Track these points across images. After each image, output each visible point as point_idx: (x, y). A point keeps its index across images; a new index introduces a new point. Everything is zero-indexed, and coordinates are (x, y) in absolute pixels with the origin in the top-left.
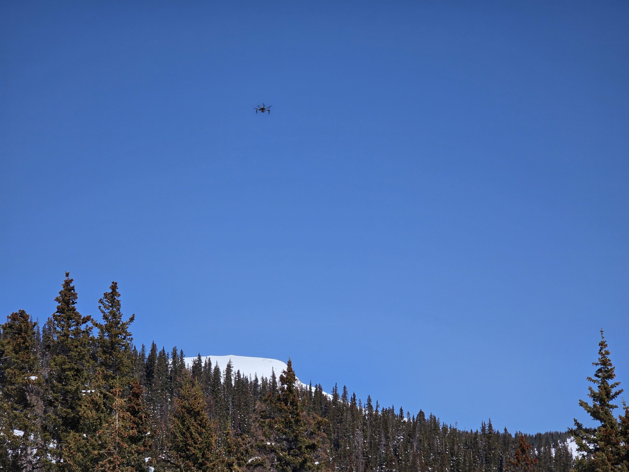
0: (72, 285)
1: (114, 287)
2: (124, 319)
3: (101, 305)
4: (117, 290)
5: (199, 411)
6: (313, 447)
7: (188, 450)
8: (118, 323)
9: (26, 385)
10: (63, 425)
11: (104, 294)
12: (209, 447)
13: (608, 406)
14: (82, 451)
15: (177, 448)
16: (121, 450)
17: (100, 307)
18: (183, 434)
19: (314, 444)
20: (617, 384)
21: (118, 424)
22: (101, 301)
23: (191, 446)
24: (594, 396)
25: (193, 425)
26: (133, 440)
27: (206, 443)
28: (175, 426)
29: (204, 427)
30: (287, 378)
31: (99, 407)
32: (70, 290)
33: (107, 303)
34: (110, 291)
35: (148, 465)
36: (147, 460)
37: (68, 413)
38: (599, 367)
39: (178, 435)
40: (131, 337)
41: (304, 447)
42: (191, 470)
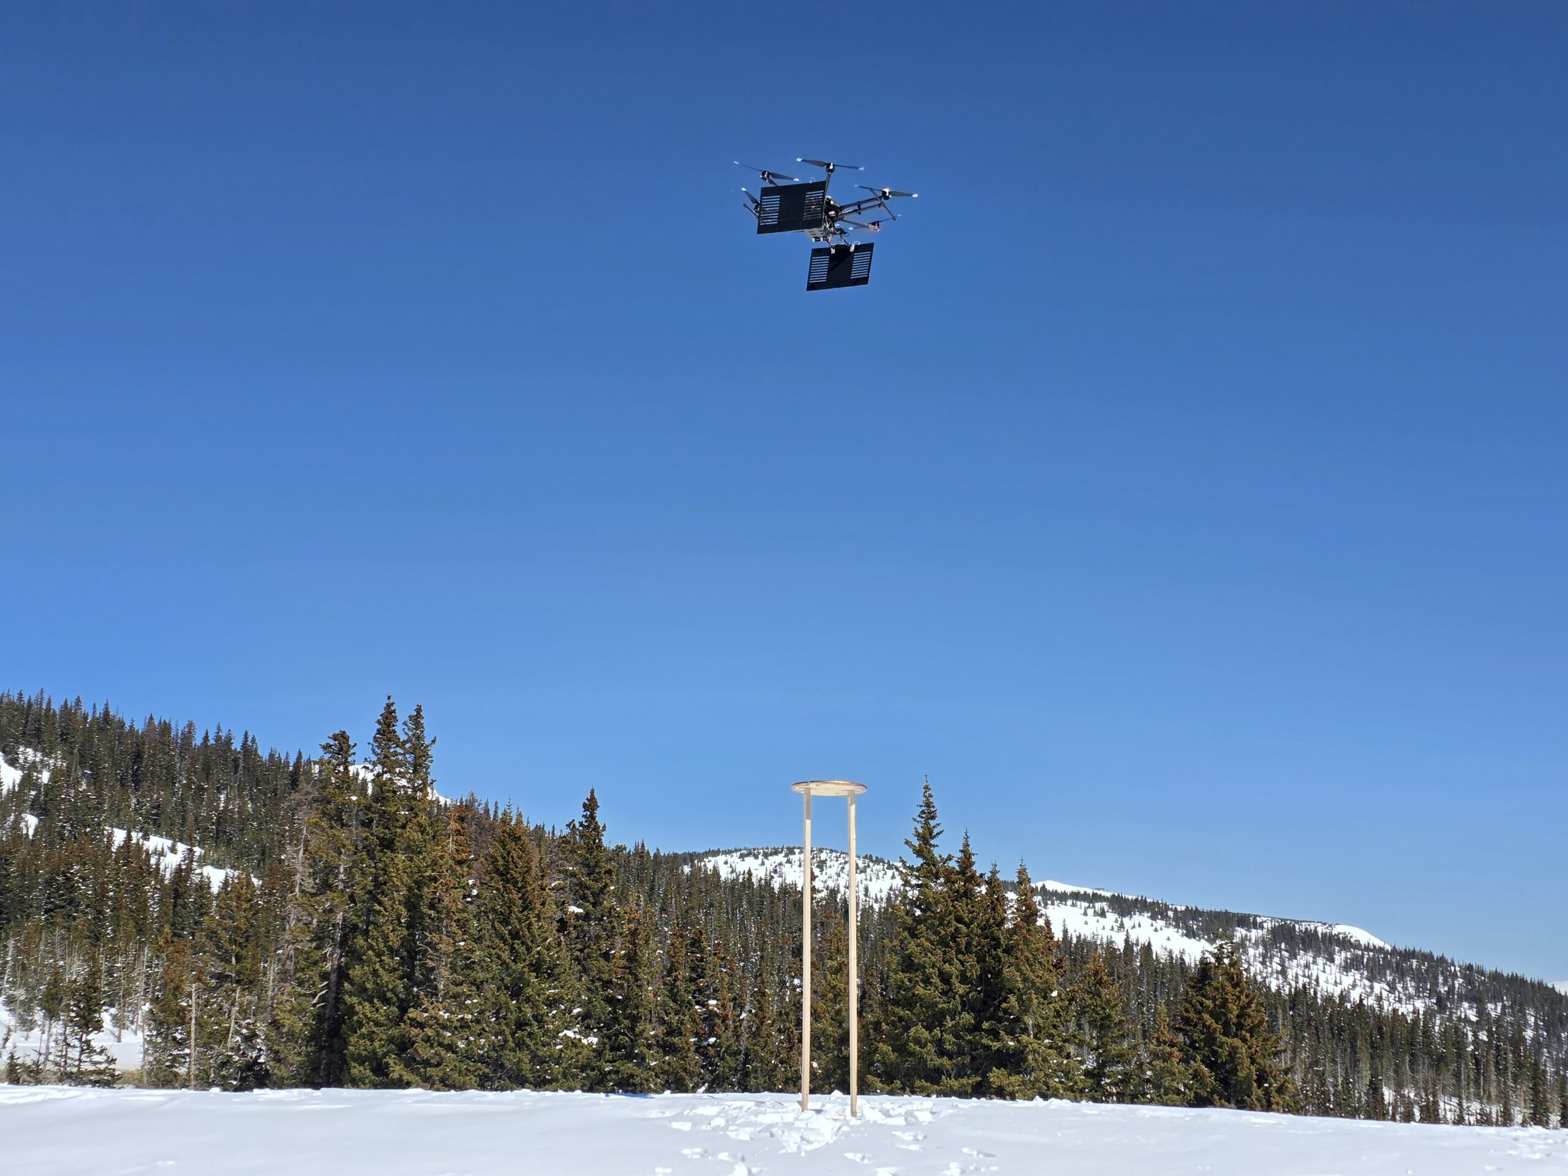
0: (392, 708)
1: (419, 710)
2: (427, 741)
4: (422, 713)
5: (520, 836)
6: (609, 872)
7: (509, 873)
8: (422, 745)
11: (412, 716)
13: (931, 845)
18: (504, 858)
19: (610, 870)
20: (938, 825)
21: (451, 847)
22: (405, 723)
23: (512, 869)
24: (918, 835)
29: (523, 852)
32: (390, 713)
33: (413, 725)
34: (415, 713)
36: (471, 882)
38: (923, 808)
39: (499, 858)
42: (512, 893)
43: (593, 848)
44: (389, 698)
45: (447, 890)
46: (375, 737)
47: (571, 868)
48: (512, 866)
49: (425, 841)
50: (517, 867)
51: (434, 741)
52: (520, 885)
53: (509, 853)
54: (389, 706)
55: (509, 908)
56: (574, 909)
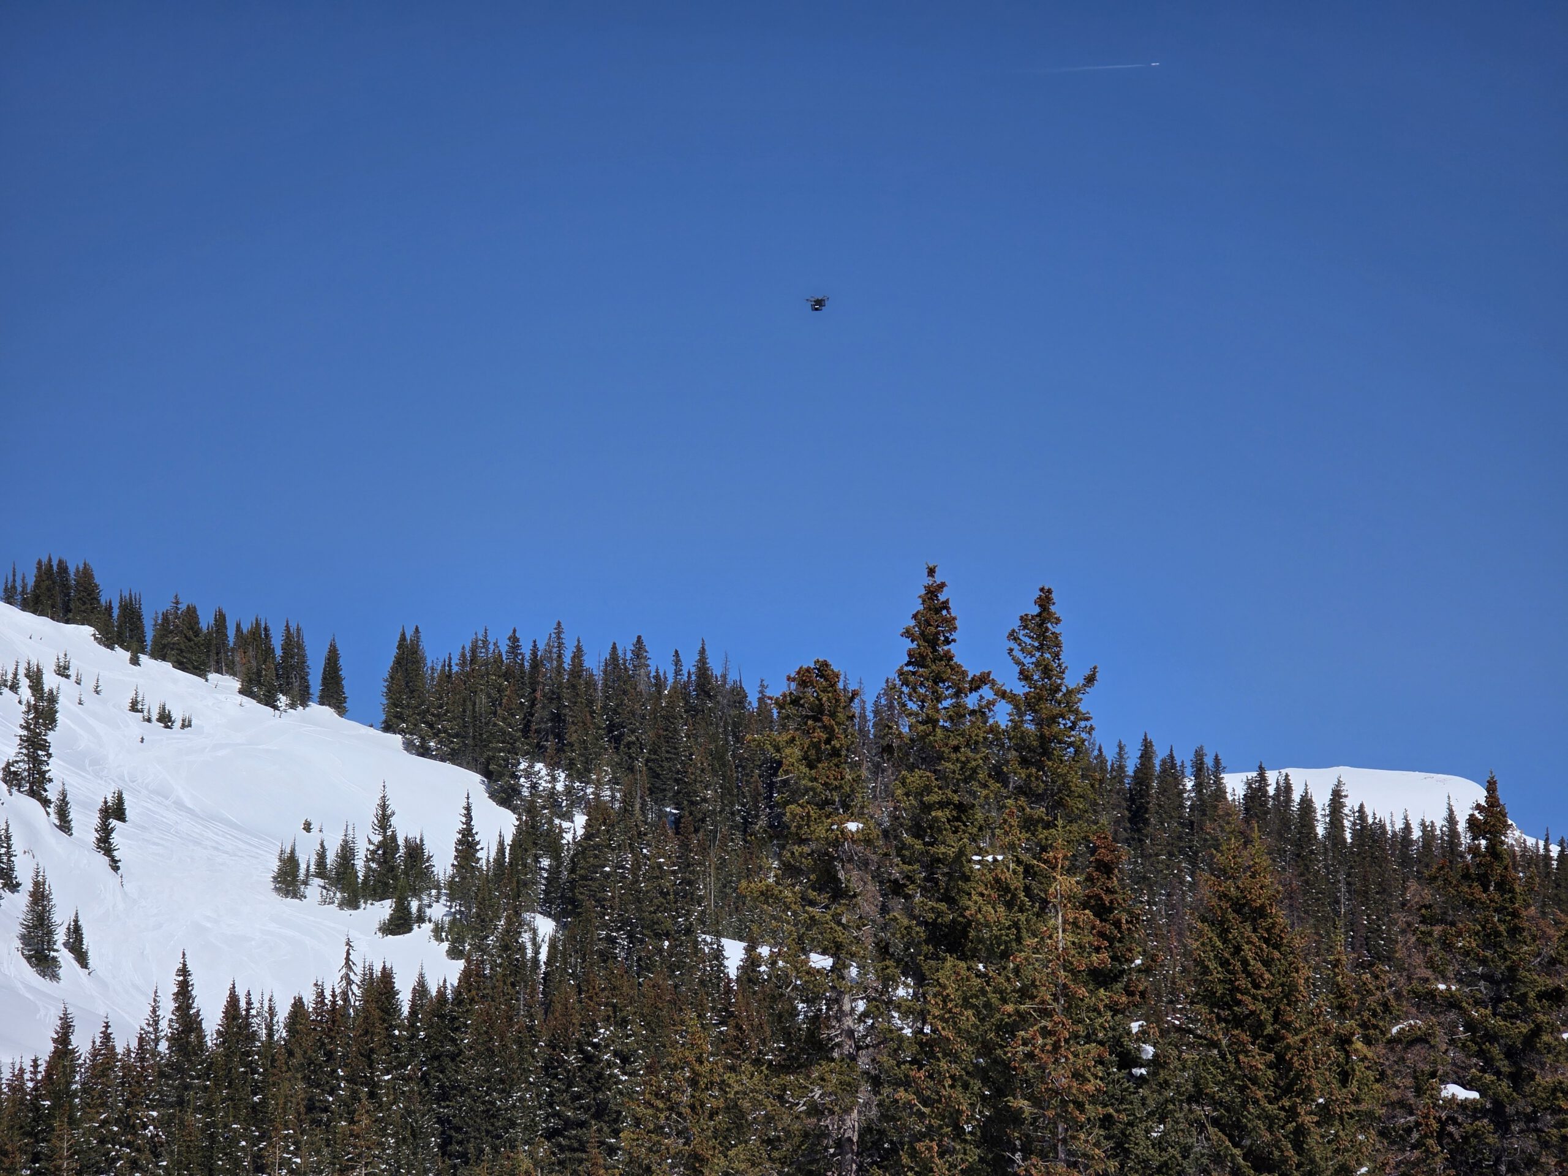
0: (942, 597)
1: (1045, 600)
2: (1072, 680)
3: (1013, 645)
4: (1053, 608)
5: (1263, 906)
6: (1556, 996)
7: (1239, 1003)
8: (1057, 689)
9: (836, 843)
10: (927, 942)
11: (1022, 618)
12: (1289, 993)
14: (973, 1006)
15: (1210, 999)
16: (1071, 1004)
17: (1011, 650)
18: (1224, 963)
19: (1558, 989)
21: (1062, 939)
22: (1013, 636)
23: (1245, 992)
25: (1249, 942)
26: (1100, 978)
27: (1282, 985)
28: (1203, 944)
29: (1277, 947)
30: (1486, 823)
31: (1014, 896)
32: (938, 611)
33: (1028, 641)
34: (1036, 610)
35: (1138, 1040)
36: (1135, 1027)
37: (939, 914)
39: (1212, 965)
40: (1088, 724)
41: (1532, 994)
42: (1246, 1053)
43: (1498, 934)
44: (931, 572)
45: (1056, 1047)
46: (901, 673)
47: (1442, 987)
48: (1243, 982)
49: (1016, 925)
50: (1257, 986)
51: (1090, 680)
52: (1269, 1030)
53: (1238, 949)
54: (932, 593)
55: (1242, 1089)
56: (1454, 1091)
